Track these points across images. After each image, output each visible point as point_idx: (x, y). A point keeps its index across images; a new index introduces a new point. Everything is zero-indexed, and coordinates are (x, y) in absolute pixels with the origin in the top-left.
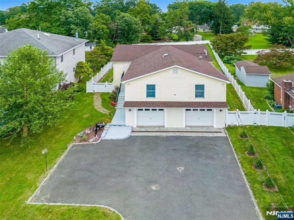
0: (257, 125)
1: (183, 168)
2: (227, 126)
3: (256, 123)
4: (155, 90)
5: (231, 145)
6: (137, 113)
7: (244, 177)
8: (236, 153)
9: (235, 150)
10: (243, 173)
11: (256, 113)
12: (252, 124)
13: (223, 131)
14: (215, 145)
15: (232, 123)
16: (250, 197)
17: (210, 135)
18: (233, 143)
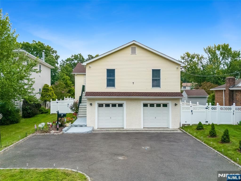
0: (209, 124)
2: (181, 126)
3: (207, 122)
4: (114, 78)
6: (98, 110)
11: (207, 108)
12: (204, 123)
13: (178, 130)
15: (186, 122)
17: (167, 132)
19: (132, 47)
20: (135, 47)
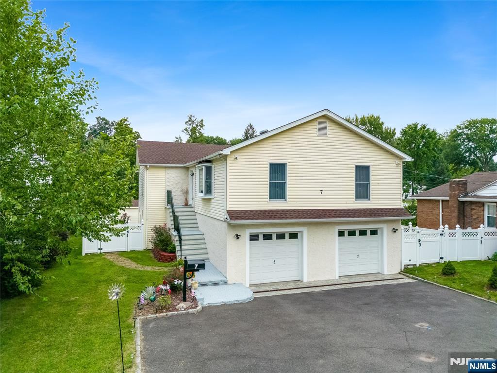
0: (445, 262)
3: (443, 258)
4: (285, 180)
6: (251, 247)
11: (443, 234)
12: (437, 260)
15: (410, 260)
19: (319, 122)
20: (326, 122)
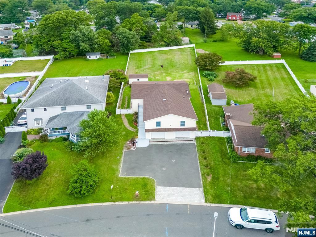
1: (175, 160)
2: (196, 137)
3: (210, 136)
4: (160, 124)
5: (196, 148)
7: (199, 163)
8: (198, 152)
9: (197, 151)
10: (198, 162)
11: (210, 132)
13: (193, 140)
14: (189, 148)
15: (198, 136)
16: (199, 171)
17: (187, 142)
18: (197, 147)
